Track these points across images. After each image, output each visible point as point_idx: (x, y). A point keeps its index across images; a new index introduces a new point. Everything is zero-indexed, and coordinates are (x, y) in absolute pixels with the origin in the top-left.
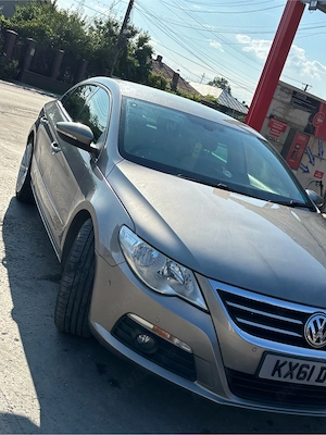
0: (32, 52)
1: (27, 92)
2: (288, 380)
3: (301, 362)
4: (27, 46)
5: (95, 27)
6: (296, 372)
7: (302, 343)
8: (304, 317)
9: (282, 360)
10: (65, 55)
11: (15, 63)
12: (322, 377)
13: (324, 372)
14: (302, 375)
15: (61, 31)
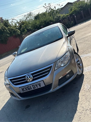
0: (75, 17)
1: (77, 26)
2: (27, 91)
3: (27, 86)
4: (74, 16)
6: (27, 89)
7: (27, 82)
8: (25, 77)
9: (22, 88)
10: (83, 11)
11: (72, 22)
12: (34, 87)
13: (34, 86)
14: (29, 89)
15: (79, 7)
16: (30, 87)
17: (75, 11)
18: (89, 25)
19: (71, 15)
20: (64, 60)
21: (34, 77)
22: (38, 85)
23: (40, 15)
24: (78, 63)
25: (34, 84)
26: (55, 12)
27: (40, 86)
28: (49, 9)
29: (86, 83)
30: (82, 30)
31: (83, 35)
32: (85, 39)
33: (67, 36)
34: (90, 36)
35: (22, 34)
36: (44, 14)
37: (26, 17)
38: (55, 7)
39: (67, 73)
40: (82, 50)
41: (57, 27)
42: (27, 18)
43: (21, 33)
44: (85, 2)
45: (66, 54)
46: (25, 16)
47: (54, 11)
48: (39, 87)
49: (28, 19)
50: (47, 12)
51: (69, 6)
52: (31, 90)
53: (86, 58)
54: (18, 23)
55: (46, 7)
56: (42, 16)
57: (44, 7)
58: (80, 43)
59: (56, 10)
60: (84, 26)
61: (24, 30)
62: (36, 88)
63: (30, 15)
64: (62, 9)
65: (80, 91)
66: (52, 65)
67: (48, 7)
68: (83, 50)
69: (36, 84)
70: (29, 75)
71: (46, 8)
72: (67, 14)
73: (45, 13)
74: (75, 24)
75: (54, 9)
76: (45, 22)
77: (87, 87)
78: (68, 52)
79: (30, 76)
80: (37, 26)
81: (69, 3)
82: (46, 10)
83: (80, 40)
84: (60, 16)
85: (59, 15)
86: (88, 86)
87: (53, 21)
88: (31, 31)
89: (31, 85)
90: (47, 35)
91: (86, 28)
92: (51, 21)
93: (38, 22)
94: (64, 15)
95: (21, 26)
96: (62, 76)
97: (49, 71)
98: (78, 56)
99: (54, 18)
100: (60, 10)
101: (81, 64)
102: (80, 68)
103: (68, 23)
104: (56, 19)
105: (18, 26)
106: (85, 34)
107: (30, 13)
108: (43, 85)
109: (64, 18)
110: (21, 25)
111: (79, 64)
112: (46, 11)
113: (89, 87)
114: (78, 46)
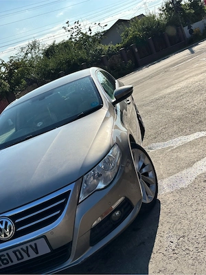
0: (136, 50)
1: (141, 71)
4: (132, 50)
5: (162, 12)
10: (152, 39)
11: (130, 62)
12: (20, 257)
13: (17, 253)
14: (5, 262)
15: (144, 30)
16: (7, 257)
17: (135, 37)
18: (166, 68)
19: (126, 46)
20: (106, 169)
21: (17, 225)
22: (30, 249)
23: (57, 46)
24: (144, 171)
25: (19, 248)
26: (91, 40)
27: (37, 253)
28: (76, 33)
29: (167, 228)
30: (152, 81)
31: (153, 94)
32: (158, 102)
33: (113, 101)
34: (170, 94)
35: (13, 90)
36: (66, 45)
37: (25, 51)
38: (90, 30)
39: (114, 207)
40: (153, 131)
41: (88, 78)
42: (27, 54)
43: (12, 88)
44: (156, 18)
45: (109, 154)
46: (22, 49)
47: (89, 37)
48: (33, 255)
49: (29, 55)
50: (73, 40)
51: (121, 27)
52: (10, 264)
53: (162, 151)
54: (5, 65)
55: (69, 28)
56: (61, 49)
57: (65, 28)
58: (148, 112)
59: (92, 35)
60: (155, 71)
61: (18, 82)
62: (26, 258)
63: (34, 46)
64: (106, 33)
65: (152, 255)
66: (71, 188)
67: (75, 30)
68: (155, 131)
69: (24, 247)
70: (4, 221)
71: (69, 31)
72: (117, 45)
73: (67, 42)
74: (136, 67)
75: (88, 34)
76: (68, 62)
77: (169, 243)
78: (116, 148)
79: (6, 223)
80: (49, 72)
81: (120, 21)
82: (69, 37)
83: (148, 105)
84: (101, 50)
85: (99, 47)
86: (172, 239)
87: (85, 61)
88: (35, 84)
89: (10, 252)
90: (67, 95)
91: (160, 75)
92: (81, 60)
93: (52, 64)
94: (111, 46)
95: (11, 73)
96: (100, 219)
97: (61, 207)
98: (142, 153)
99: (88, 54)
100: (101, 36)
101: (150, 174)
102: (149, 185)
103: (121, 64)
104: (93, 56)
105: (4, 73)
106: (159, 90)
107: (34, 43)
108: (44, 250)
109: (111, 54)
110: (11, 70)
111: (146, 174)
112: (71, 39)
113: (175, 241)
114: (143, 120)
